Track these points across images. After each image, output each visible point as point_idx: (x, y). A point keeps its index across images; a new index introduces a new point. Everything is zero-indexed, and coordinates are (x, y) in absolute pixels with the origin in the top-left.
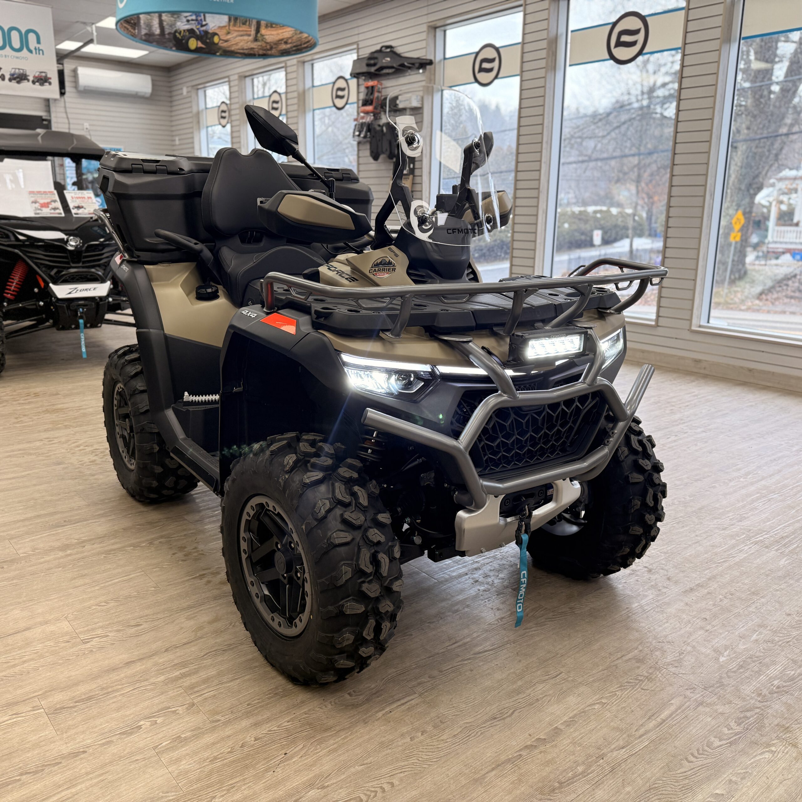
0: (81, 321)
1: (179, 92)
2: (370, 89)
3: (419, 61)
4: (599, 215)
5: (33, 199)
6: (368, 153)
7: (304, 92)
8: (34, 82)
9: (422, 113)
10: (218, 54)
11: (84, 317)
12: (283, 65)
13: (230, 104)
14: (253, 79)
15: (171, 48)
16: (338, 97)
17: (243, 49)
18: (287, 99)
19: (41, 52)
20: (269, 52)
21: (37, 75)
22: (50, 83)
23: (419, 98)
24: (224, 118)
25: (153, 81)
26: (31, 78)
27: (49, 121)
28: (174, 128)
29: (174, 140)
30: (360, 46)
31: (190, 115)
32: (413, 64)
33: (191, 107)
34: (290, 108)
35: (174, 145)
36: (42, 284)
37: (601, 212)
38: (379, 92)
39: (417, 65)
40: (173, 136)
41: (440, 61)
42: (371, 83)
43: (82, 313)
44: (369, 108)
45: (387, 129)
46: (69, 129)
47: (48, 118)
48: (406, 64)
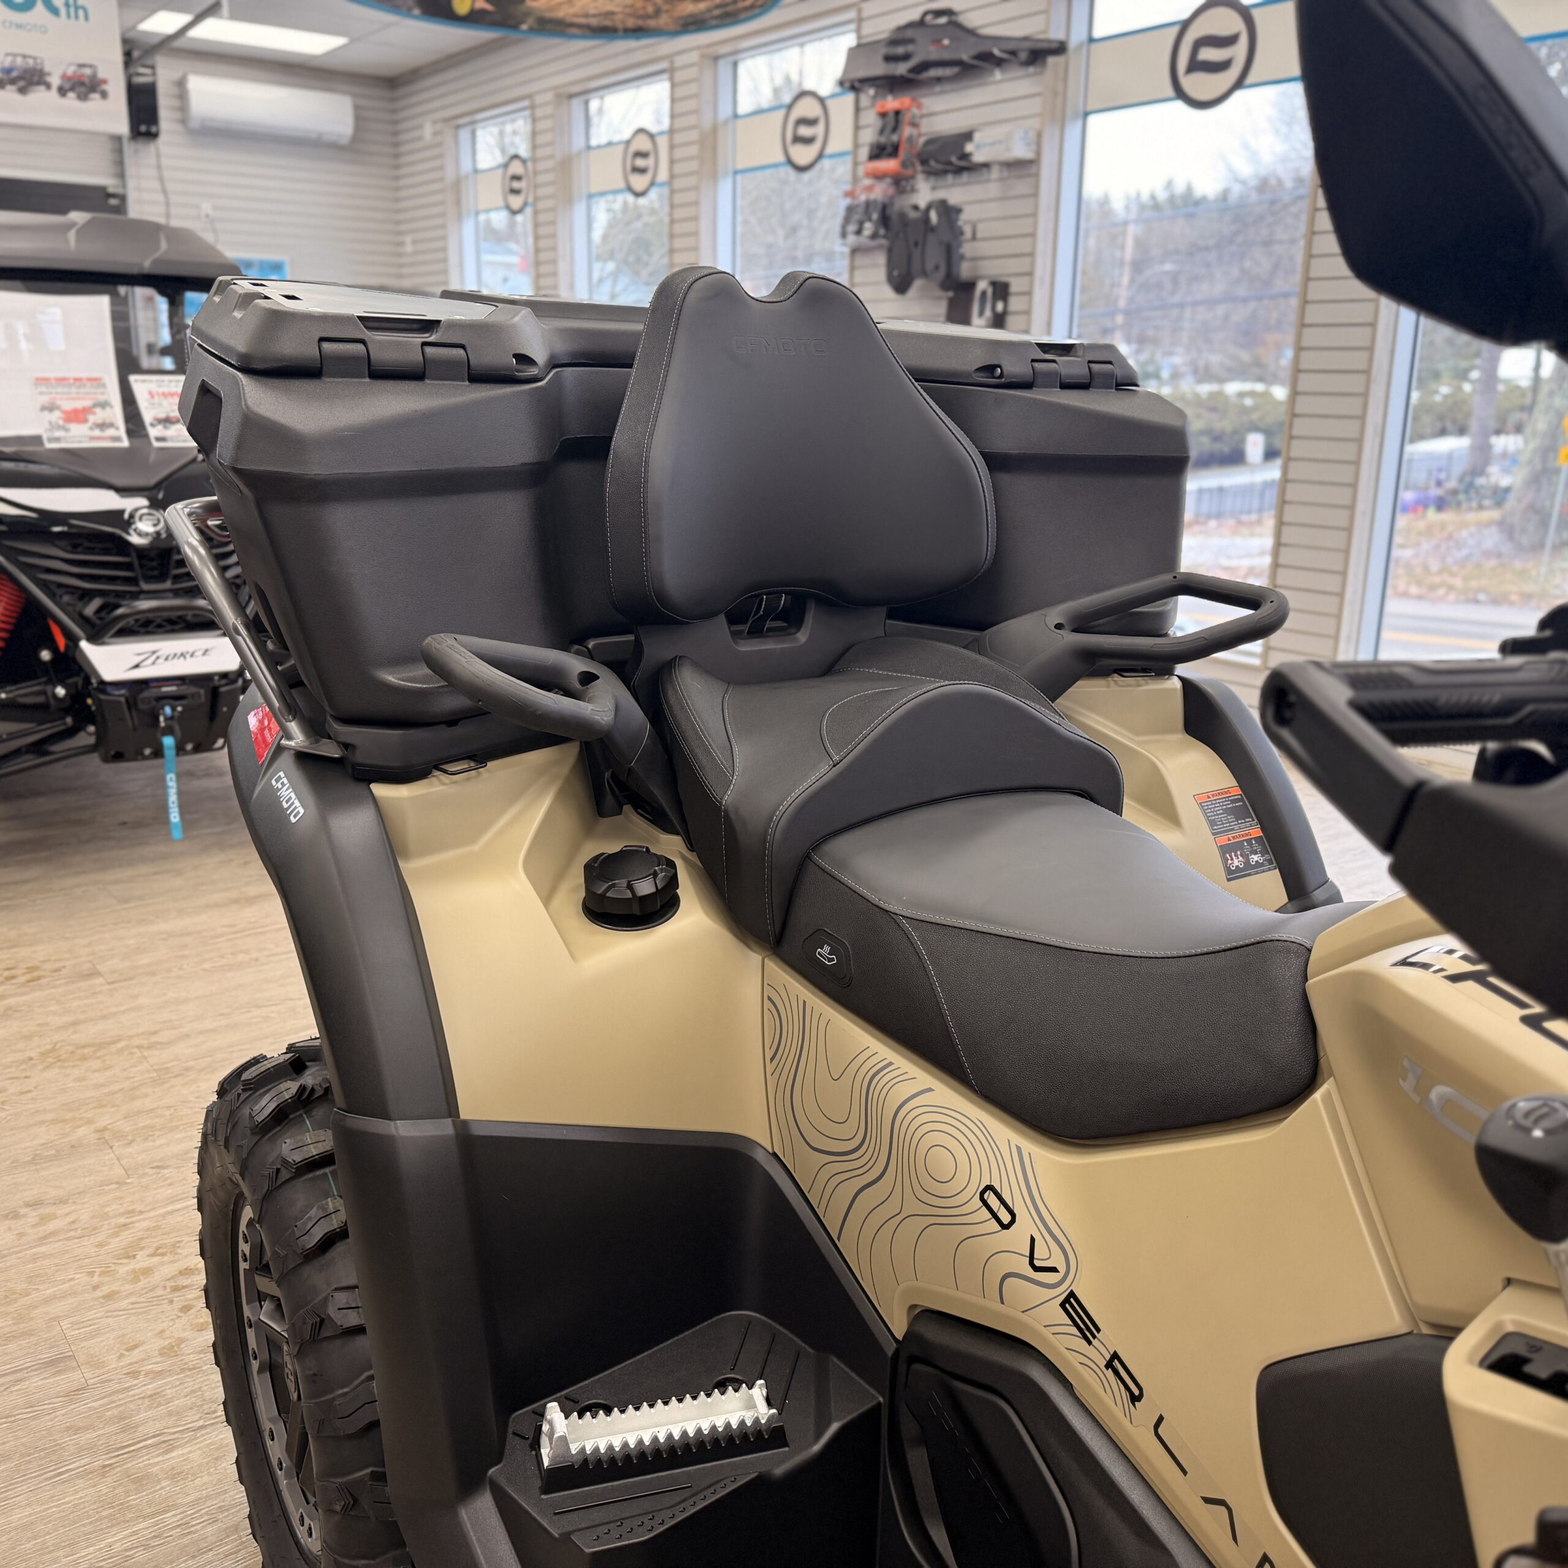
0: (168, 741)
1: (415, 134)
2: (891, 119)
3: (1028, 45)
4: (1248, 402)
5: (45, 399)
6: (881, 273)
7: (715, 129)
8: (62, 91)
9: (1037, 175)
10: (524, 27)
11: (177, 728)
12: (664, 65)
13: (534, 160)
14: (587, 103)
15: (410, 10)
16: (798, 139)
17: (586, 16)
18: (672, 147)
19: (81, 13)
20: (652, 23)
21: (70, 71)
22: (104, 95)
23: (1032, 135)
24: (515, 192)
25: (357, 108)
26: (55, 81)
27: (123, 198)
28: (401, 216)
29: (401, 244)
30: (865, 14)
31: (438, 186)
32: (1013, 53)
33: (441, 168)
34: (678, 168)
35: (400, 255)
36: (61, 642)
37: (1252, 394)
38: (915, 125)
39: (1023, 56)
40: (399, 233)
41: (1080, 46)
42: (891, 103)
43: (172, 718)
44: (889, 165)
45: (939, 215)
46: (168, 216)
47: (119, 191)
48: (996, 52)
